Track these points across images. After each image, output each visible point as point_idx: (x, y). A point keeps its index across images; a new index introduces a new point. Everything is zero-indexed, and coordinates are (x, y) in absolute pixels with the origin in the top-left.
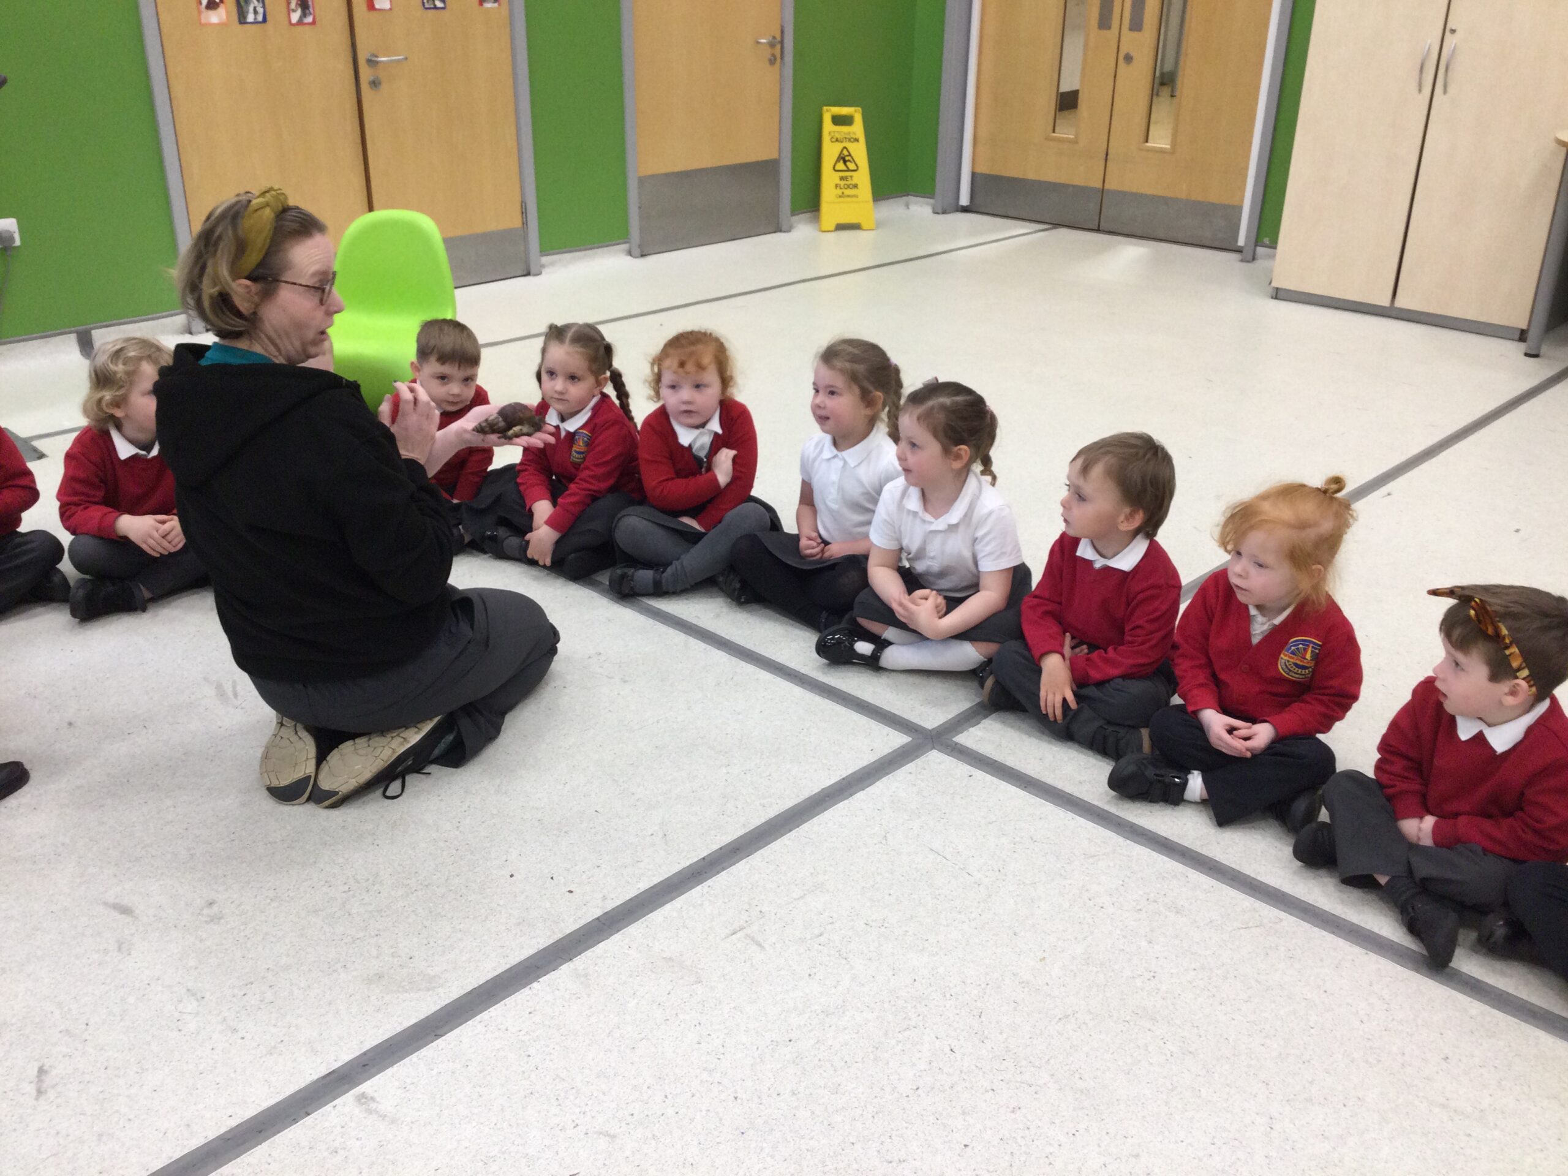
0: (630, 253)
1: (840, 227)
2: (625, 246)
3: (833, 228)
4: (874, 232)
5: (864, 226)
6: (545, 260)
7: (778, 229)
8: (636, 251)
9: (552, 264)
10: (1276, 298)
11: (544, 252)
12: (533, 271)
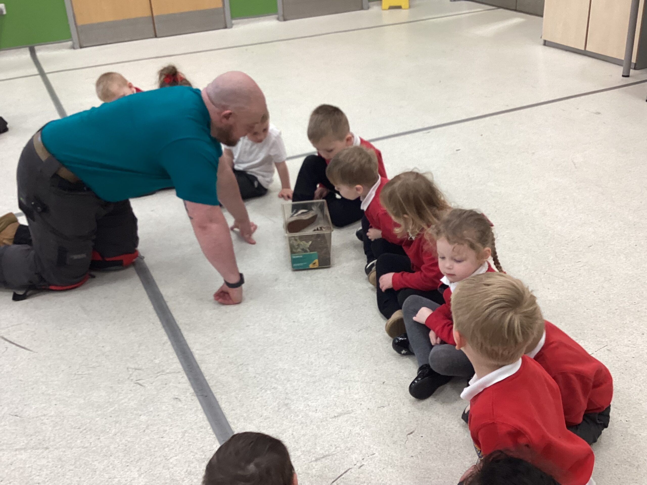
0: (278, 19)
1: (391, 8)
2: (276, 16)
3: (387, 7)
4: (407, 10)
5: (403, 7)
6: (234, 21)
7: (362, 9)
8: (281, 18)
9: (238, 24)
10: (545, 44)
11: (233, 18)
12: (228, 26)
